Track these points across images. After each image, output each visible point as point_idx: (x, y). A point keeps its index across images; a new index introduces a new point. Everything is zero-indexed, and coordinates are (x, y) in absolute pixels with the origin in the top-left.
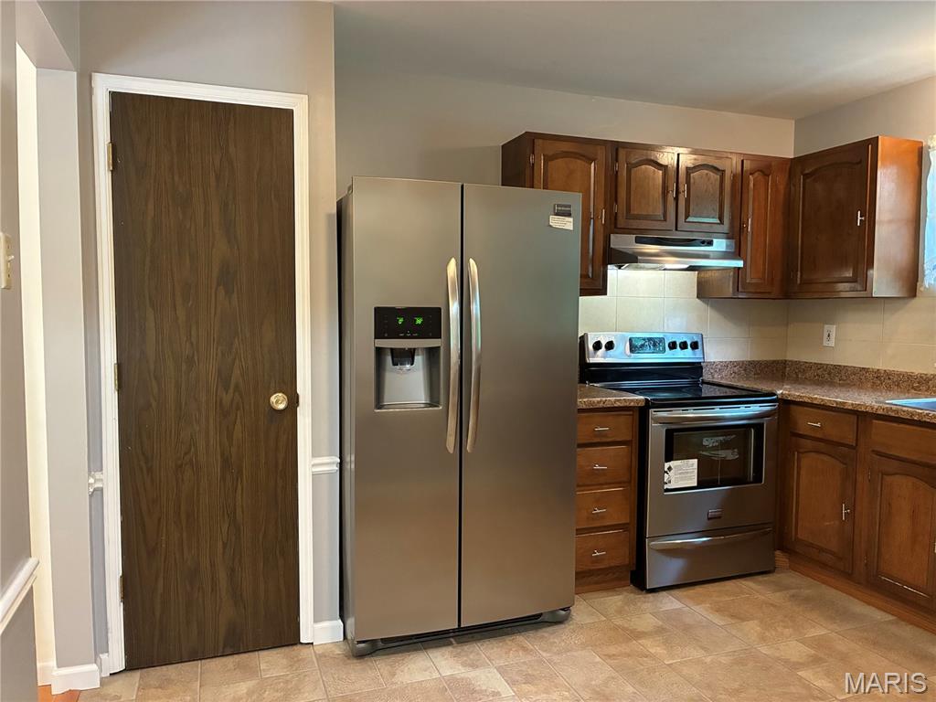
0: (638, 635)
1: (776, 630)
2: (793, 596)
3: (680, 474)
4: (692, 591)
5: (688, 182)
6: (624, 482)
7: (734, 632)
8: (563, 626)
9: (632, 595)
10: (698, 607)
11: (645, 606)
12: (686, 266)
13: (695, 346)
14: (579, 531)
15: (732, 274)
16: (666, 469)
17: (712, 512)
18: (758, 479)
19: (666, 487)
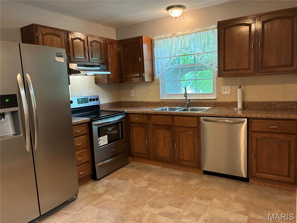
0: (101, 195)
1: (137, 179)
2: (136, 168)
3: (103, 140)
4: (110, 176)
5: (91, 46)
6: (86, 147)
7: (127, 184)
8: (75, 201)
9: (93, 183)
10: (114, 180)
11: (99, 185)
12: (93, 74)
13: (97, 99)
14: (78, 166)
15: (106, 76)
16: (99, 140)
17: (112, 150)
18: (123, 137)
19: (99, 146)
